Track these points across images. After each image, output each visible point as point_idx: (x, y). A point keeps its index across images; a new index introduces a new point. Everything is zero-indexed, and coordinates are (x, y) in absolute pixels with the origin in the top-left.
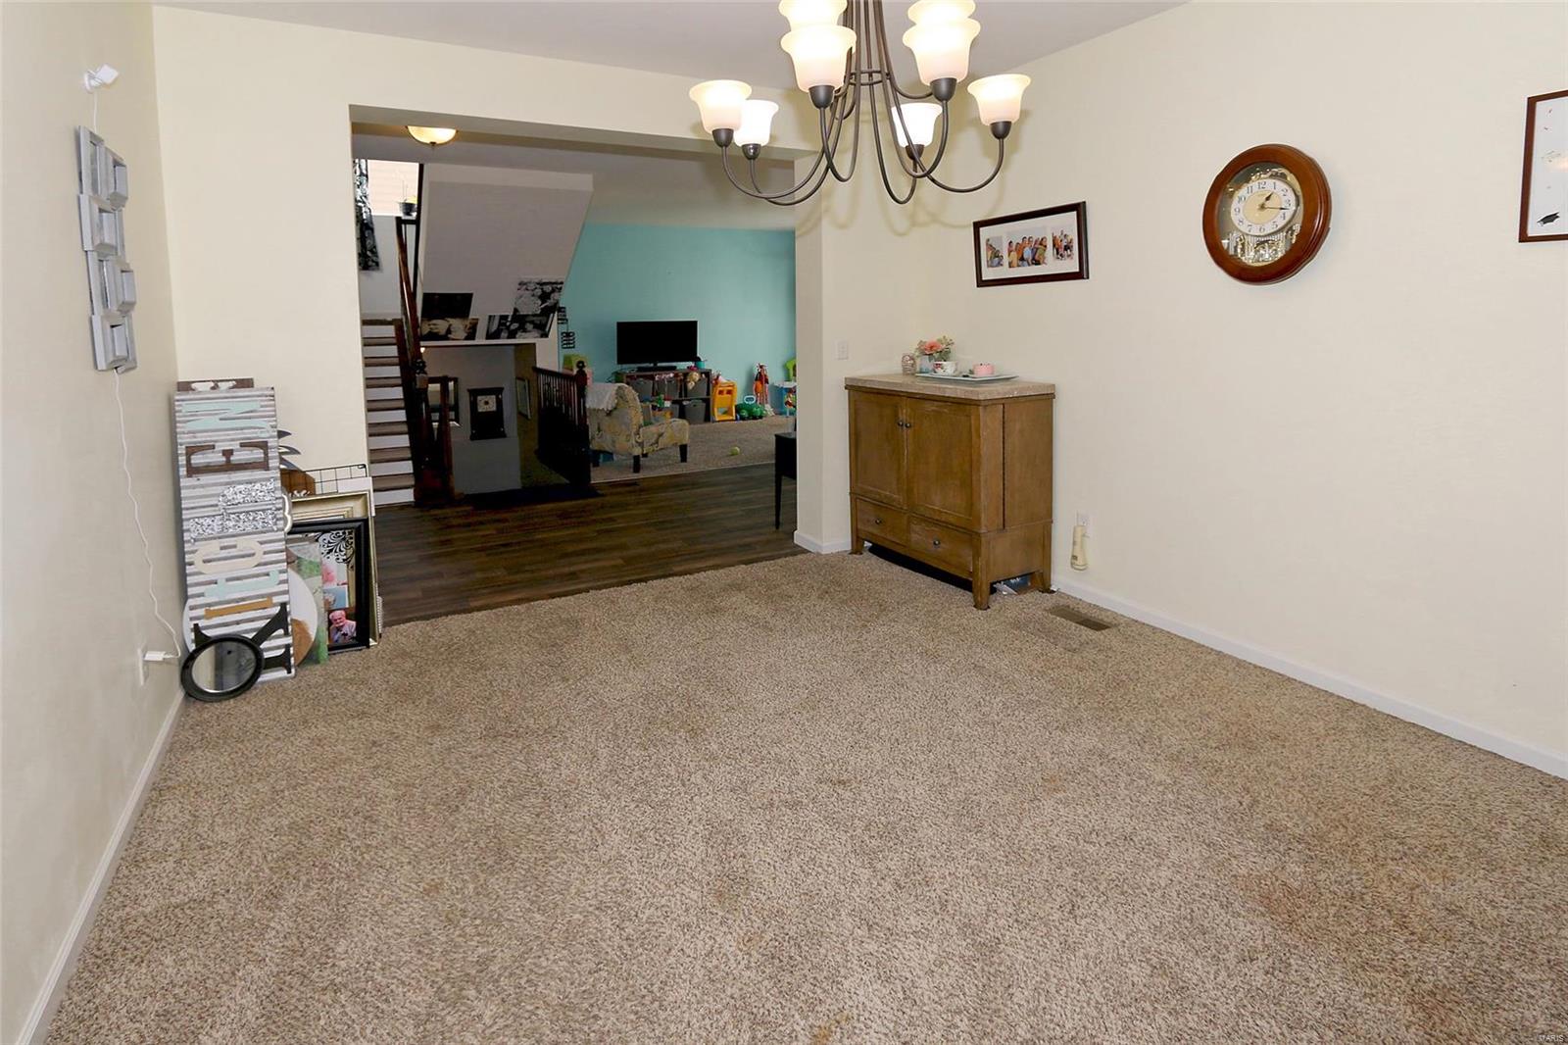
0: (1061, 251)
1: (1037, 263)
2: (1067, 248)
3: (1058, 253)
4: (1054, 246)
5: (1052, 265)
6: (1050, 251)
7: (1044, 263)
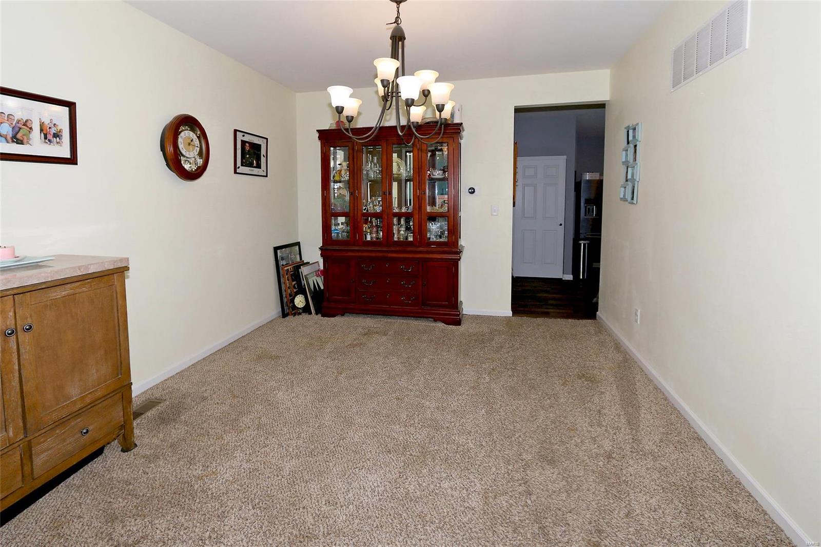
0: (50, 137)
1: (20, 142)
2: (56, 135)
3: (46, 138)
4: (41, 130)
5: (37, 147)
6: (36, 134)
7: (28, 143)
